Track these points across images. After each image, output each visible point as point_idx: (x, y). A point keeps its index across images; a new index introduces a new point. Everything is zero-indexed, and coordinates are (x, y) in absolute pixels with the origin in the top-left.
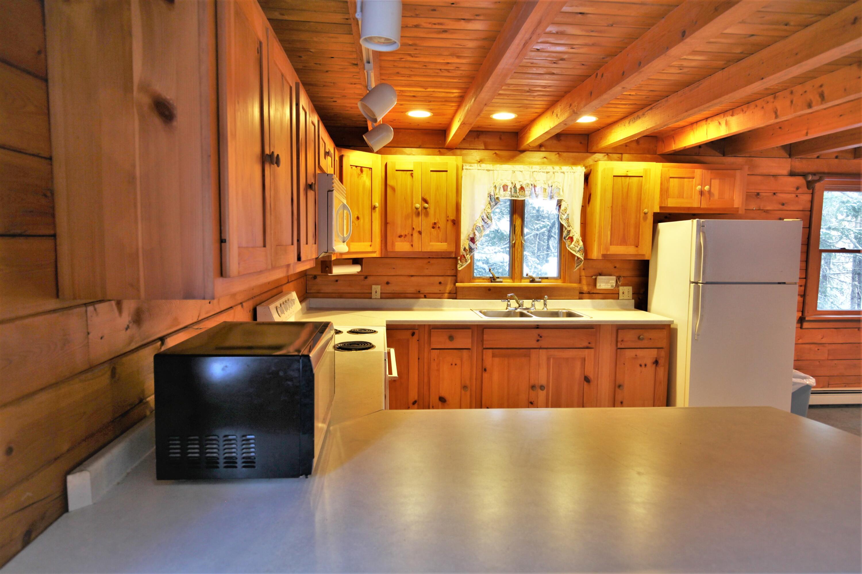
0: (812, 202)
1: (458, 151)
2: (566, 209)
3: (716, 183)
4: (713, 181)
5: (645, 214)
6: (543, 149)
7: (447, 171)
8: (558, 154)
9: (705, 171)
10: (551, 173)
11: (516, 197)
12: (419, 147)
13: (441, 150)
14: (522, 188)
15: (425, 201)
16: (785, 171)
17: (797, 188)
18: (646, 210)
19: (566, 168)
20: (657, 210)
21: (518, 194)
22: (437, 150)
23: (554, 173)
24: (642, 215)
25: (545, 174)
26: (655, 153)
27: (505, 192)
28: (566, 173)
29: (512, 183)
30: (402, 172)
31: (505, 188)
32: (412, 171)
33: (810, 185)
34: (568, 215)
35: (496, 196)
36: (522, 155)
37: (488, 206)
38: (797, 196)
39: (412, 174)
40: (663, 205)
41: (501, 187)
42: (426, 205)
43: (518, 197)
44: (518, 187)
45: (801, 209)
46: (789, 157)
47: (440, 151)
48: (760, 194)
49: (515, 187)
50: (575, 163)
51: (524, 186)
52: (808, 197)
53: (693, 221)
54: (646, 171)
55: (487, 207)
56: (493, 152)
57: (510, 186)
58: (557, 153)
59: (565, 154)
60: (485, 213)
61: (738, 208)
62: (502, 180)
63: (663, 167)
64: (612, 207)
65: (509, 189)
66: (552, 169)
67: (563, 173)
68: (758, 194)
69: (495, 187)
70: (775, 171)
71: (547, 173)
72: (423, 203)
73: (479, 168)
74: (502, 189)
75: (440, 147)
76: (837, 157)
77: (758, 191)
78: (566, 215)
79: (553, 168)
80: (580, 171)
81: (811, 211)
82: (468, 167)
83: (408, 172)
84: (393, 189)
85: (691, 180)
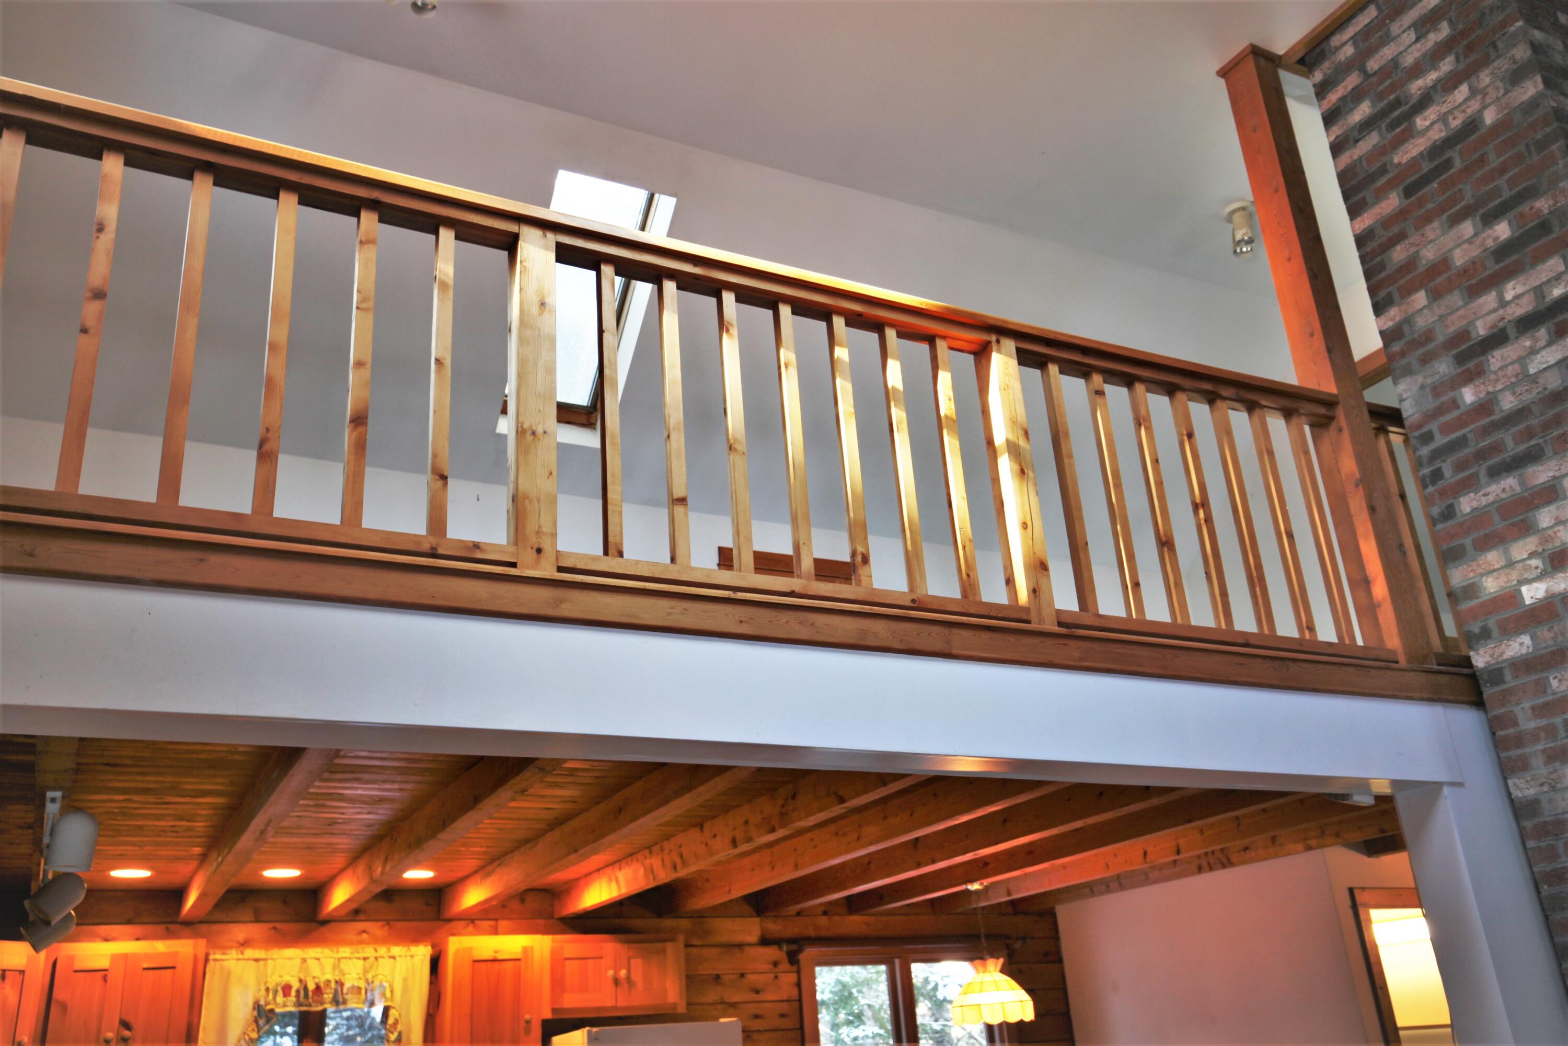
0: (799, 985)
1: (204, 928)
2: (396, 1022)
3: (637, 964)
4: (632, 961)
5: (528, 1022)
6: (362, 917)
7: (174, 968)
8: (388, 924)
9: (619, 946)
10: (372, 959)
11: (306, 1006)
12: (129, 922)
13: (170, 926)
14: (318, 989)
15: (126, 1025)
16: (754, 938)
17: (775, 964)
18: (527, 1017)
19: (396, 950)
20: (548, 1015)
21: (311, 1000)
22: (163, 926)
23: (376, 958)
24: (523, 1025)
25: (361, 962)
26: (551, 916)
27: (285, 999)
28: (398, 959)
29: (301, 981)
30: (86, 974)
31: (287, 989)
32: (106, 970)
33: (793, 958)
34: (400, 1033)
35: (269, 1007)
36: (323, 929)
37: (251, 1027)
38: (776, 977)
39: (105, 978)
40: (556, 1006)
41: (279, 989)
42: (127, 1033)
43: (310, 1005)
44: (311, 986)
45: (785, 998)
46: (756, 914)
47: (167, 929)
48: (721, 976)
49: (306, 988)
50: (415, 939)
51: (322, 985)
52: (793, 978)
53: (583, 1032)
54: (526, 950)
55: (250, 1029)
56: (271, 925)
57: (296, 985)
58: (385, 923)
59: (399, 925)
60: (245, 1039)
61: (675, 1004)
62: (281, 977)
63: (553, 941)
64: (471, 1015)
65: (293, 993)
66: (373, 951)
67: (394, 958)
68: (718, 977)
69: (267, 990)
70: (738, 938)
71: (365, 959)
72: (122, 1028)
73: (240, 956)
74: (280, 993)
75: (169, 920)
76: (825, 913)
77: (717, 972)
78: (396, 1034)
79: (376, 950)
80: (423, 952)
81: (800, 1000)
82: (218, 956)
83: (98, 974)
84: (64, 1007)
85: (598, 961)
